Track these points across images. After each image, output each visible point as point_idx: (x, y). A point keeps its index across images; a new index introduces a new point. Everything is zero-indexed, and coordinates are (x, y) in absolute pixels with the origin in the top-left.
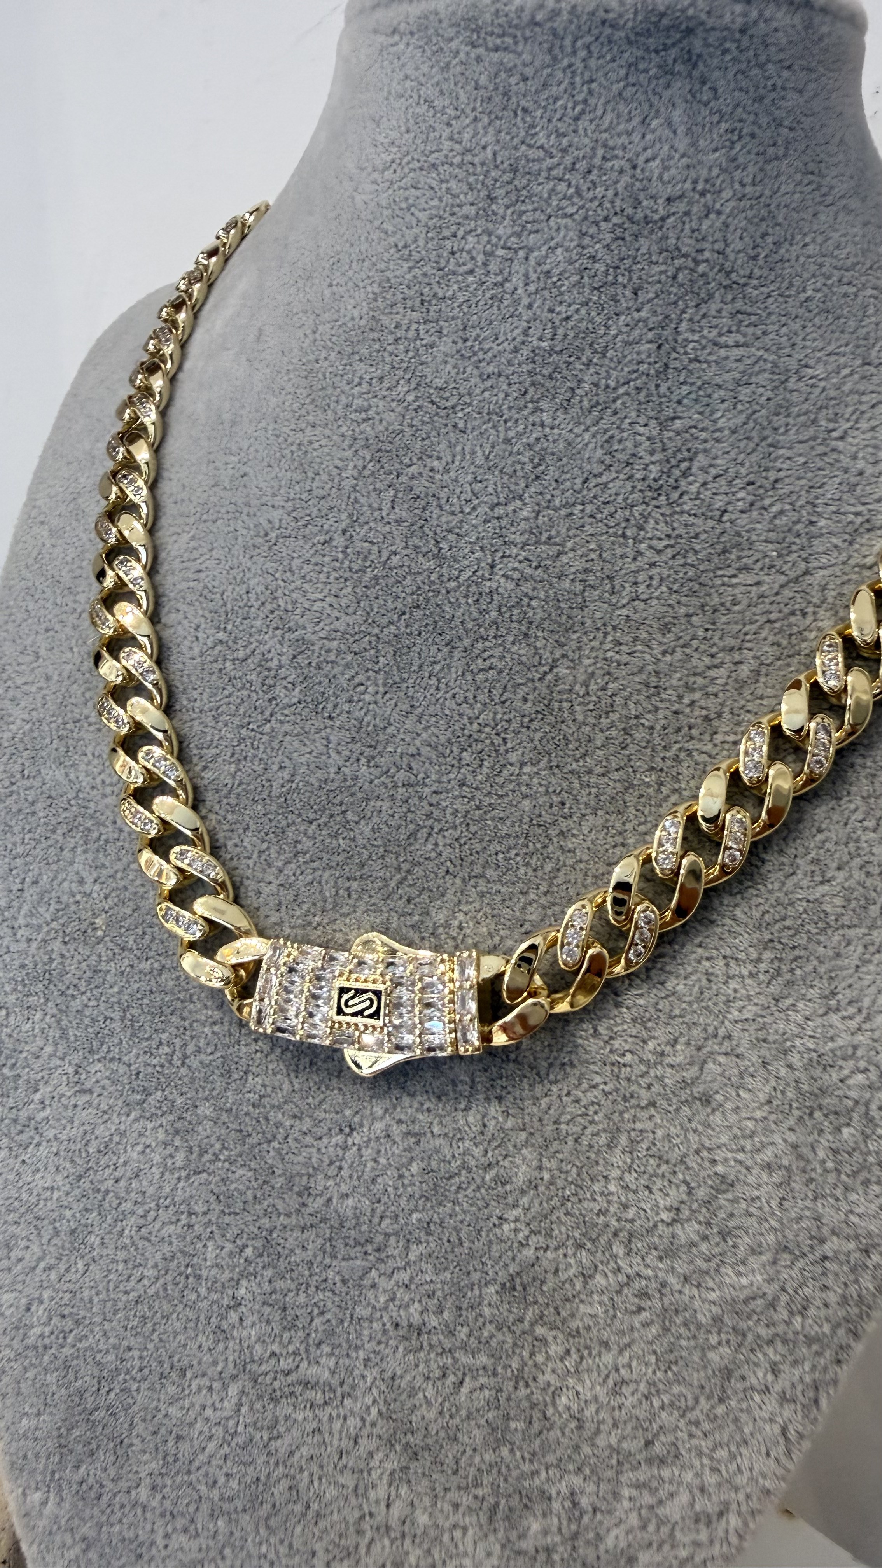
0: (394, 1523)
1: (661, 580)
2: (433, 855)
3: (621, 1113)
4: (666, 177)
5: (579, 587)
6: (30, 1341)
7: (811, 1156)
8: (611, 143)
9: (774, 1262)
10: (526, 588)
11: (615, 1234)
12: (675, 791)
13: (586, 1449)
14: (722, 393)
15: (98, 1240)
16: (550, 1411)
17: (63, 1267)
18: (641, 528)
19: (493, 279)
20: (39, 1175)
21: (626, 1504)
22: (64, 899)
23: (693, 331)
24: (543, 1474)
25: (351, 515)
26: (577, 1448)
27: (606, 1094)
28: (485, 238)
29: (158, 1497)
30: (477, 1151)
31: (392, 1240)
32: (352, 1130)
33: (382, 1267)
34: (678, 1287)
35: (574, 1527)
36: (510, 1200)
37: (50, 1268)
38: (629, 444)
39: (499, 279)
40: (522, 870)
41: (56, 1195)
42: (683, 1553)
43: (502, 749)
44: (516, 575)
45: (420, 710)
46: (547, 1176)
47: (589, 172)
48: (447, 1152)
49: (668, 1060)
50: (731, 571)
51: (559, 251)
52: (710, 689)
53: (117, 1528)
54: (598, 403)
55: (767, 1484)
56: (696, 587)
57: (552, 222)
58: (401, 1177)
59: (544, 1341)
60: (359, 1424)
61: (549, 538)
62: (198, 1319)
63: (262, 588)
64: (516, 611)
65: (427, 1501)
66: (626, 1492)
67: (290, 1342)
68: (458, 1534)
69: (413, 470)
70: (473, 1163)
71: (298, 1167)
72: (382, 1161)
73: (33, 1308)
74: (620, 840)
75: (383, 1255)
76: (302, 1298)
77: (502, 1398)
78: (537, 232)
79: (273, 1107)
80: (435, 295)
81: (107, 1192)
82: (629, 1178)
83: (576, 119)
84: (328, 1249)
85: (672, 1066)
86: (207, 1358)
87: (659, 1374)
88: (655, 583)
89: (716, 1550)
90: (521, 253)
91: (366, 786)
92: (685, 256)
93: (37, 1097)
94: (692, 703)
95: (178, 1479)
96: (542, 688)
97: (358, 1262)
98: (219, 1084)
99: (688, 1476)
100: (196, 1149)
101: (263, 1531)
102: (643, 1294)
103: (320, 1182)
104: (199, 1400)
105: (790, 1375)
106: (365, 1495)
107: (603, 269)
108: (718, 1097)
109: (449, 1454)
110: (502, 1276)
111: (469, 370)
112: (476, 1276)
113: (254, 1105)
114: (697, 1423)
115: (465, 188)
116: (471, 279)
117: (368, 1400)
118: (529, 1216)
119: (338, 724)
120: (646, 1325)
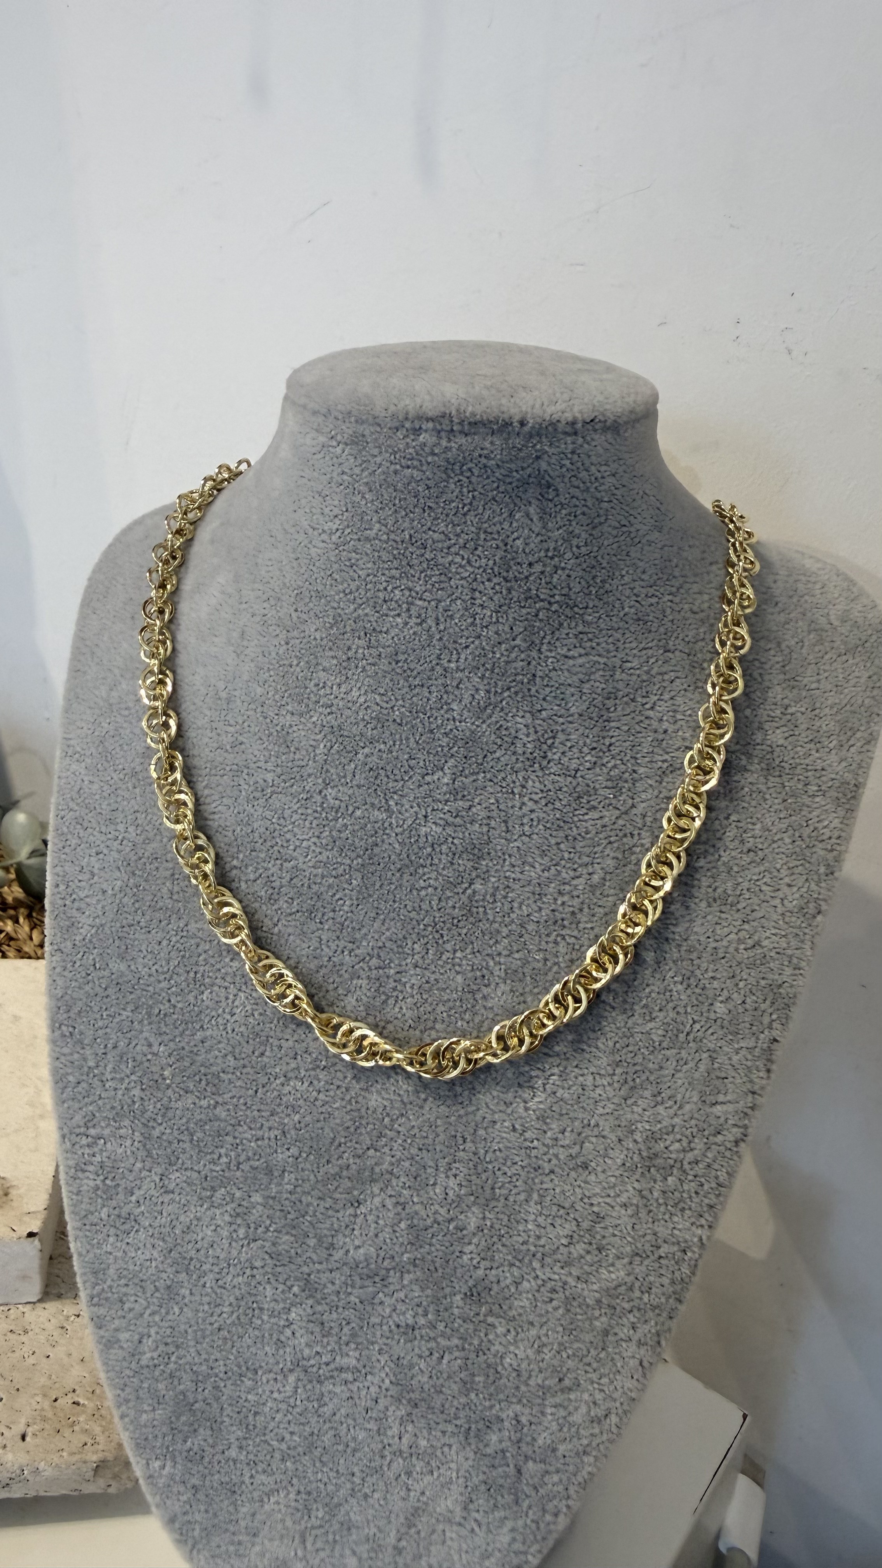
0: (404, 1448)
1: (539, 821)
2: (399, 1016)
3: (533, 1179)
4: (527, 551)
5: (485, 829)
6: (144, 1362)
7: (650, 1197)
8: (489, 530)
9: (631, 1263)
10: (449, 830)
11: (534, 1255)
12: (555, 964)
13: (523, 1388)
14: (572, 690)
15: (188, 1292)
16: (500, 1368)
17: (163, 1311)
18: (523, 787)
19: (414, 620)
20: (139, 1252)
21: (550, 1417)
22: (139, 1058)
23: (551, 651)
24: (498, 1406)
25: (324, 781)
26: (517, 1388)
27: (523, 1167)
28: (407, 593)
29: (244, 1453)
30: (443, 1211)
31: (392, 1272)
32: (359, 1204)
33: (386, 1290)
34: (573, 1284)
35: (518, 1435)
36: (466, 1241)
37: (153, 1314)
38: (513, 732)
39: (419, 621)
40: (459, 1023)
41: (154, 1264)
42: (585, 1442)
43: (441, 942)
44: (442, 822)
45: (382, 917)
46: (489, 1224)
47: (476, 549)
48: (423, 1213)
49: (561, 1143)
50: (584, 811)
51: (459, 602)
52: (575, 893)
53: (216, 1477)
54: (490, 704)
55: (633, 1395)
56: (562, 824)
57: (452, 583)
58: (394, 1231)
59: (493, 1326)
60: (378, 1390)
61: (464, 796)
62: (263, 1336)
63: (262, 830)
64: (444, 847)
65: (425, 1432)
66: (549, 1410)
67: (328, 1344)
68: (446, 1449)
69: (366, 750)
70: (440, 1219)
71: (325, 1231)
72: (381, 1222)
73: (145, 1341)
74: (522, 999)
75: (385, 1283)
76: (334, 1316)
77: (469, 1362)
78: (442, 589)
79: (304, 1193)
80: (374, 629)
81: (191, 1259)
82: (541, 1220)
83: (465, 515)
84: (350, 1282)
85: (563, 1146)
86: (272, 1361)
87: (565, 1338)
88: (535, 823)
89: (605, 1437)
90: (433, 603)
91: (350, 969)
92: (542, 600)
93: (133, 1198)
94: (563, 903)
95: (258, 1440)
96: (464, 898)
97: (371, 1289)
98: (265, 1180)
99: (586, 1396)
100: (252, 1225)
101: (318, 1464)
102: (553, 1291)
103: (340, 1240)
104: (267, 1388)
105: (643, 1329)
106: (385, 1434)
107: (489, 614)
108: (593, 1164)
109: (437, 1401)
110: (465, 1289)
111: (401, 682)
112: (448, 1290)
113: (290, 1193)
114: (589, 1364)
115: (391, 558)
116: (399, 620)
117: (383, 1375)
118: (480, 1248)
119: (326, 927)
120: (556, 1309)
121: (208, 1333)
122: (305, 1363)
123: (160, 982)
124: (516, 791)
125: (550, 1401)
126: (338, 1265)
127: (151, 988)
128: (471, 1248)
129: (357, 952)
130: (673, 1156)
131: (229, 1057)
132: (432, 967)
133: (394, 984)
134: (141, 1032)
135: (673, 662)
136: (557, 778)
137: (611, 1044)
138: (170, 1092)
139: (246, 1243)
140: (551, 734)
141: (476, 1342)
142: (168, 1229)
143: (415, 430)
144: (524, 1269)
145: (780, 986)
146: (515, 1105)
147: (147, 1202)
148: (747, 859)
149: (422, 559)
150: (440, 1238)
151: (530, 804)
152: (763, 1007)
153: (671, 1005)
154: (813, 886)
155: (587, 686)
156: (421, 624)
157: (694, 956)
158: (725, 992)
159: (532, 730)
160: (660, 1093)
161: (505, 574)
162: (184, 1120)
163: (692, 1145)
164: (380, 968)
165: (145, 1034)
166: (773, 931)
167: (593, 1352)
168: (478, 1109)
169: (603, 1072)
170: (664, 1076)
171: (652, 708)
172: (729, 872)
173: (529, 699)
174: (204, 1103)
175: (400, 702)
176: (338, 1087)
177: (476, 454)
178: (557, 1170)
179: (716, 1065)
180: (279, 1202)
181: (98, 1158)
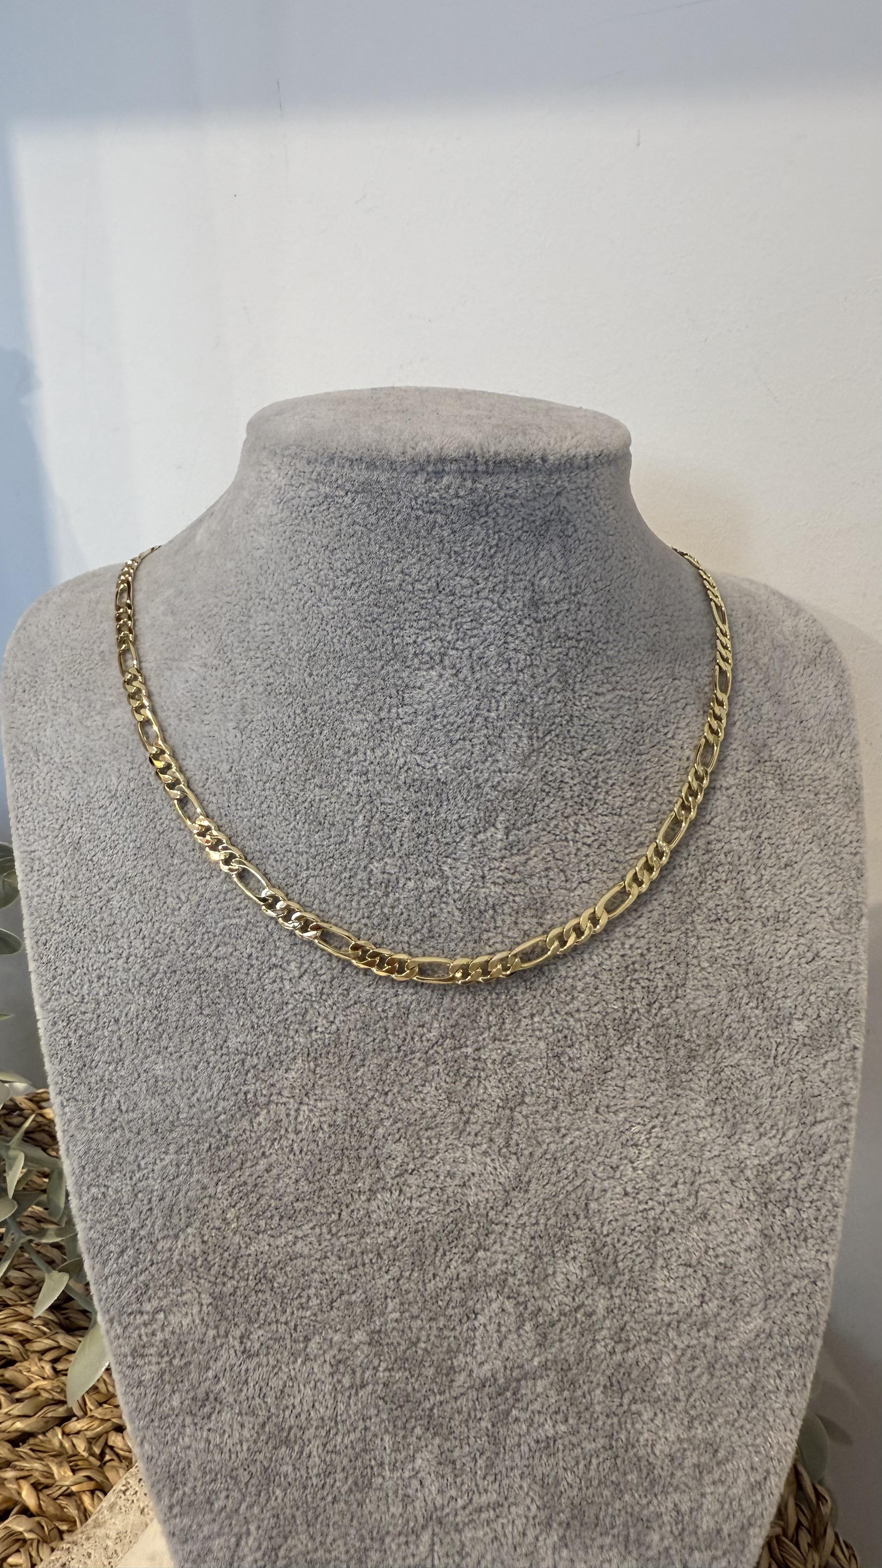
121: (320, 1510)
122: (439, 1513)
123: (203, 1112)
124: (569, 837)
125: (707, 1479)
126: (462, 1390)
127: (195, 1121)
128: (605, 1332)
129: (428, 1036)
130: (787, 1186)
131: (303, 1182)
132: (511, 1037)
133: (473, 1064)
134: (191, 1174)
135: (682, 690)
136: (607, 818)
137: (704, 1083)
138: (237, 1238)
139: (353, 1392)
140: (594, 774)
141: (623, 1436)
142: (258, 1401)
143: (436, 473)
144: (662, 1343)
145: (847, 994)
146: (622, 1168)
147: (228, 1374)
148: (786, 873)
149: (453, 606)
150: (569, 1330)
151: (585, 849)
152: (837, 1017)
153: (753, 1032)
154: (851, 892)
155: (618, 721)
156: (456, 675)
157: (763, 977)
158: (800, 1009)
159: (576, 773)
160: (761, 1124)
161: (535, 615)
162: (261, 1266)
163: (802, 1171)
164: (455, 1048)
165: (195, 1177)
166: (828, 941)
167: (744, 1413)
168: (585, 1181)
169: (703, 1114)
170: (761, 1107)
171: (673, 738)
172: (773, 890)
173: (569, 740)
174: (281, 1241)
175: (443, 760)
176: (432, 1189)
177: (502, 494)
178: (677, 1227)
179: (808, 1084)
180: (386, 1335)
181: (160, 1336)
